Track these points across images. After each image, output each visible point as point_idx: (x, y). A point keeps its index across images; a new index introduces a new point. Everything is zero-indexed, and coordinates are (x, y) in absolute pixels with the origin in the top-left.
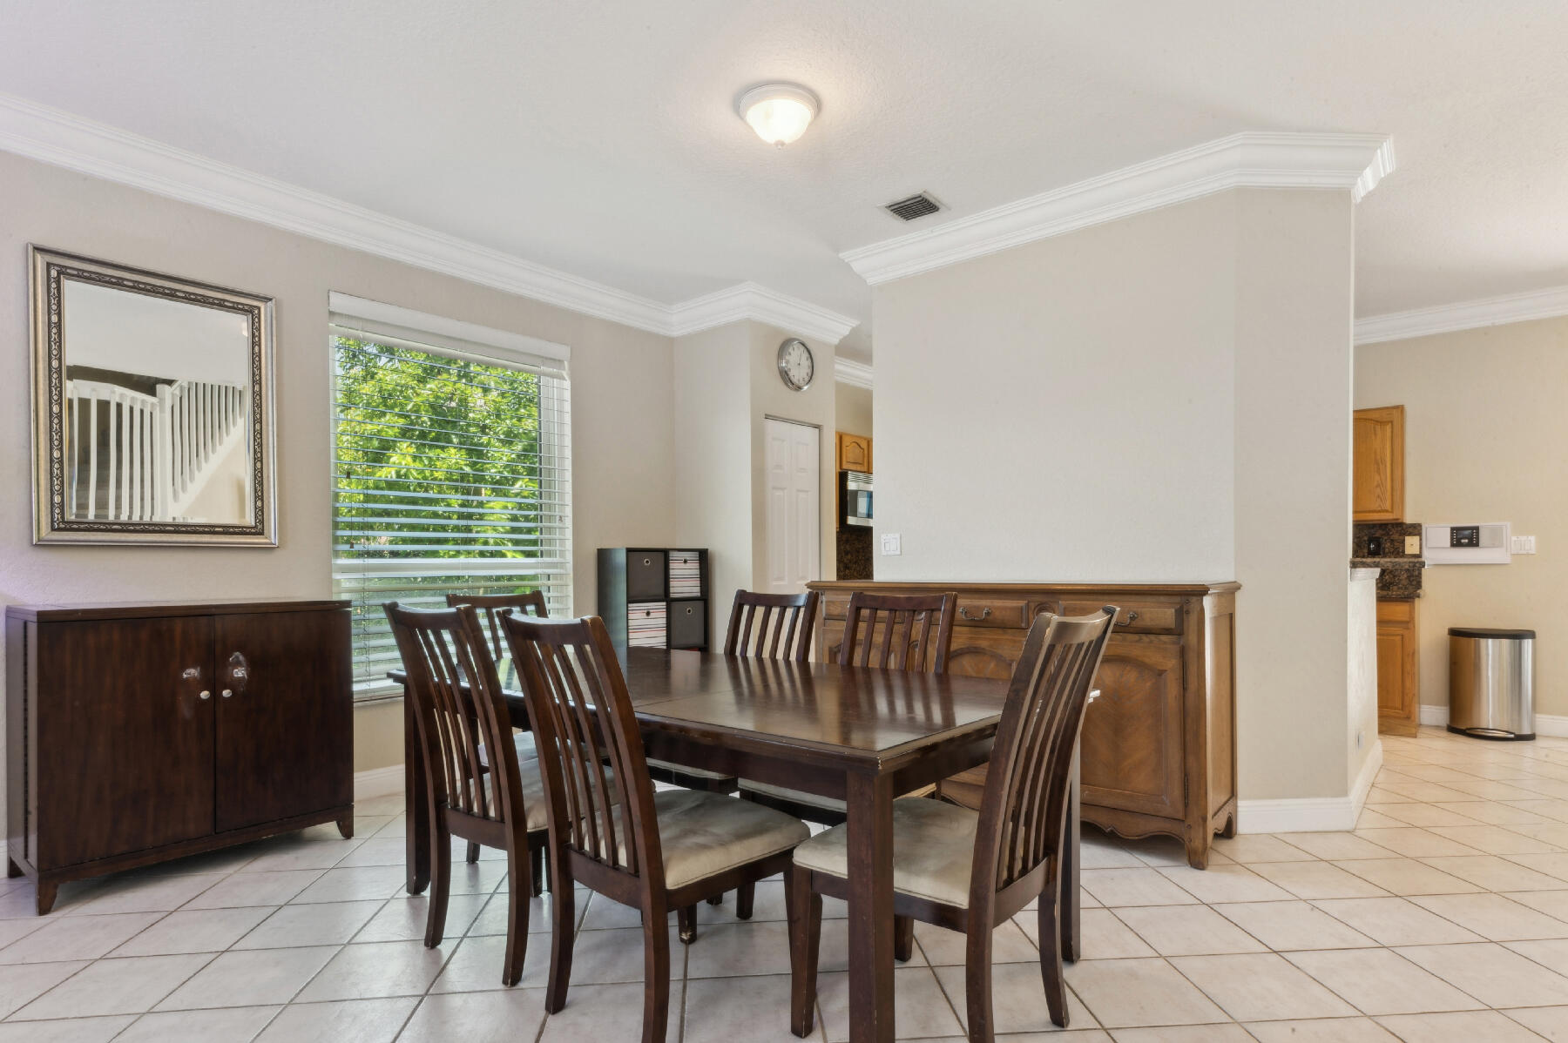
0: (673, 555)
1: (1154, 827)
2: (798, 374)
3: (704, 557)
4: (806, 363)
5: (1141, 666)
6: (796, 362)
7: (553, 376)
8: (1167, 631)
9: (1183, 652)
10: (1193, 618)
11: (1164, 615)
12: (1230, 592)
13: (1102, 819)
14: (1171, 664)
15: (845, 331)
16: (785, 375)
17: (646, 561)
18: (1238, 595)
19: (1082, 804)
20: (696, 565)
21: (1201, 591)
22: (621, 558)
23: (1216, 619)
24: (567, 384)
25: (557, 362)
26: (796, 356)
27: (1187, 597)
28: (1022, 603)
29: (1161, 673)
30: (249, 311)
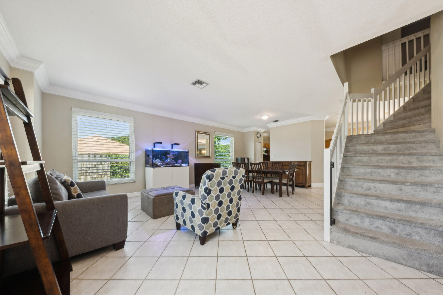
0: (245, 158)
1: (302, 185)
2: (259, 136)
3: (248, 159)
4: (260, 135)
5: (301, 169)
6: (259, 135)
7: (231, 138)
8: (303, 166)
9: (305, 167)
10: (306, 164)
11: (303, 164)
12: (310, 162)
13: (297, 185)
14: (304, 169)
15: (264, 131)
16: (257, 137)
17: (242, 159)
18: (312, 162)
19: (295, 183)
20: (247, 160)
21: (307, 162)
22: (240, 159)
23: (309, 165)
24: (233, 139)
25: (232, 136)
26: (259, 134)
27: (305, 162)
28: (288, 163)
29: (303, 170)
30: (209, 134)
